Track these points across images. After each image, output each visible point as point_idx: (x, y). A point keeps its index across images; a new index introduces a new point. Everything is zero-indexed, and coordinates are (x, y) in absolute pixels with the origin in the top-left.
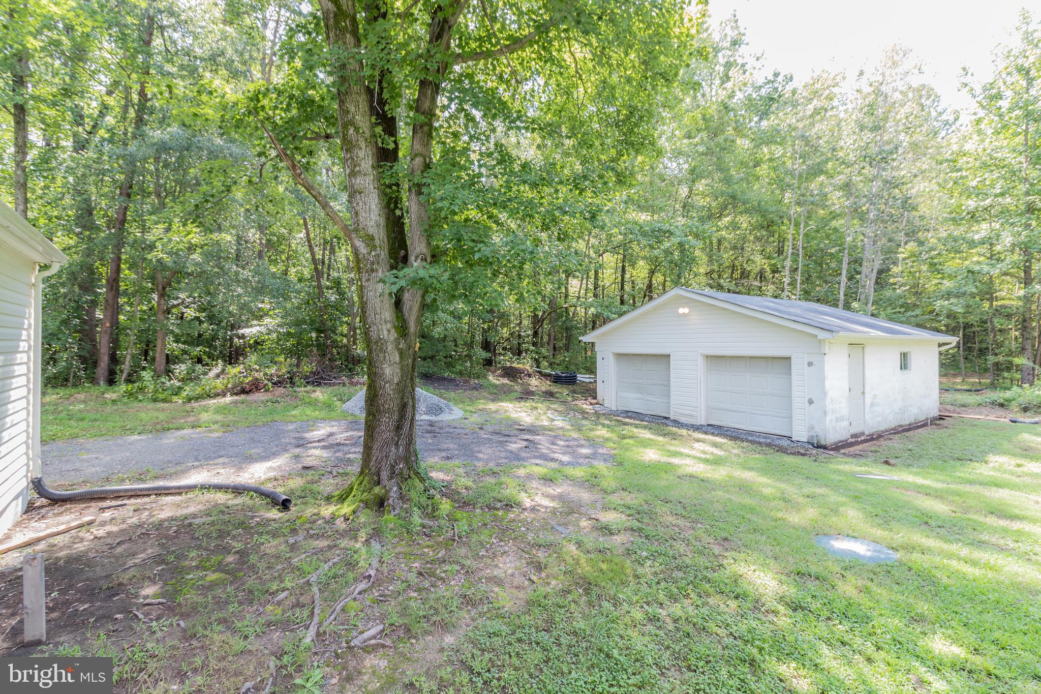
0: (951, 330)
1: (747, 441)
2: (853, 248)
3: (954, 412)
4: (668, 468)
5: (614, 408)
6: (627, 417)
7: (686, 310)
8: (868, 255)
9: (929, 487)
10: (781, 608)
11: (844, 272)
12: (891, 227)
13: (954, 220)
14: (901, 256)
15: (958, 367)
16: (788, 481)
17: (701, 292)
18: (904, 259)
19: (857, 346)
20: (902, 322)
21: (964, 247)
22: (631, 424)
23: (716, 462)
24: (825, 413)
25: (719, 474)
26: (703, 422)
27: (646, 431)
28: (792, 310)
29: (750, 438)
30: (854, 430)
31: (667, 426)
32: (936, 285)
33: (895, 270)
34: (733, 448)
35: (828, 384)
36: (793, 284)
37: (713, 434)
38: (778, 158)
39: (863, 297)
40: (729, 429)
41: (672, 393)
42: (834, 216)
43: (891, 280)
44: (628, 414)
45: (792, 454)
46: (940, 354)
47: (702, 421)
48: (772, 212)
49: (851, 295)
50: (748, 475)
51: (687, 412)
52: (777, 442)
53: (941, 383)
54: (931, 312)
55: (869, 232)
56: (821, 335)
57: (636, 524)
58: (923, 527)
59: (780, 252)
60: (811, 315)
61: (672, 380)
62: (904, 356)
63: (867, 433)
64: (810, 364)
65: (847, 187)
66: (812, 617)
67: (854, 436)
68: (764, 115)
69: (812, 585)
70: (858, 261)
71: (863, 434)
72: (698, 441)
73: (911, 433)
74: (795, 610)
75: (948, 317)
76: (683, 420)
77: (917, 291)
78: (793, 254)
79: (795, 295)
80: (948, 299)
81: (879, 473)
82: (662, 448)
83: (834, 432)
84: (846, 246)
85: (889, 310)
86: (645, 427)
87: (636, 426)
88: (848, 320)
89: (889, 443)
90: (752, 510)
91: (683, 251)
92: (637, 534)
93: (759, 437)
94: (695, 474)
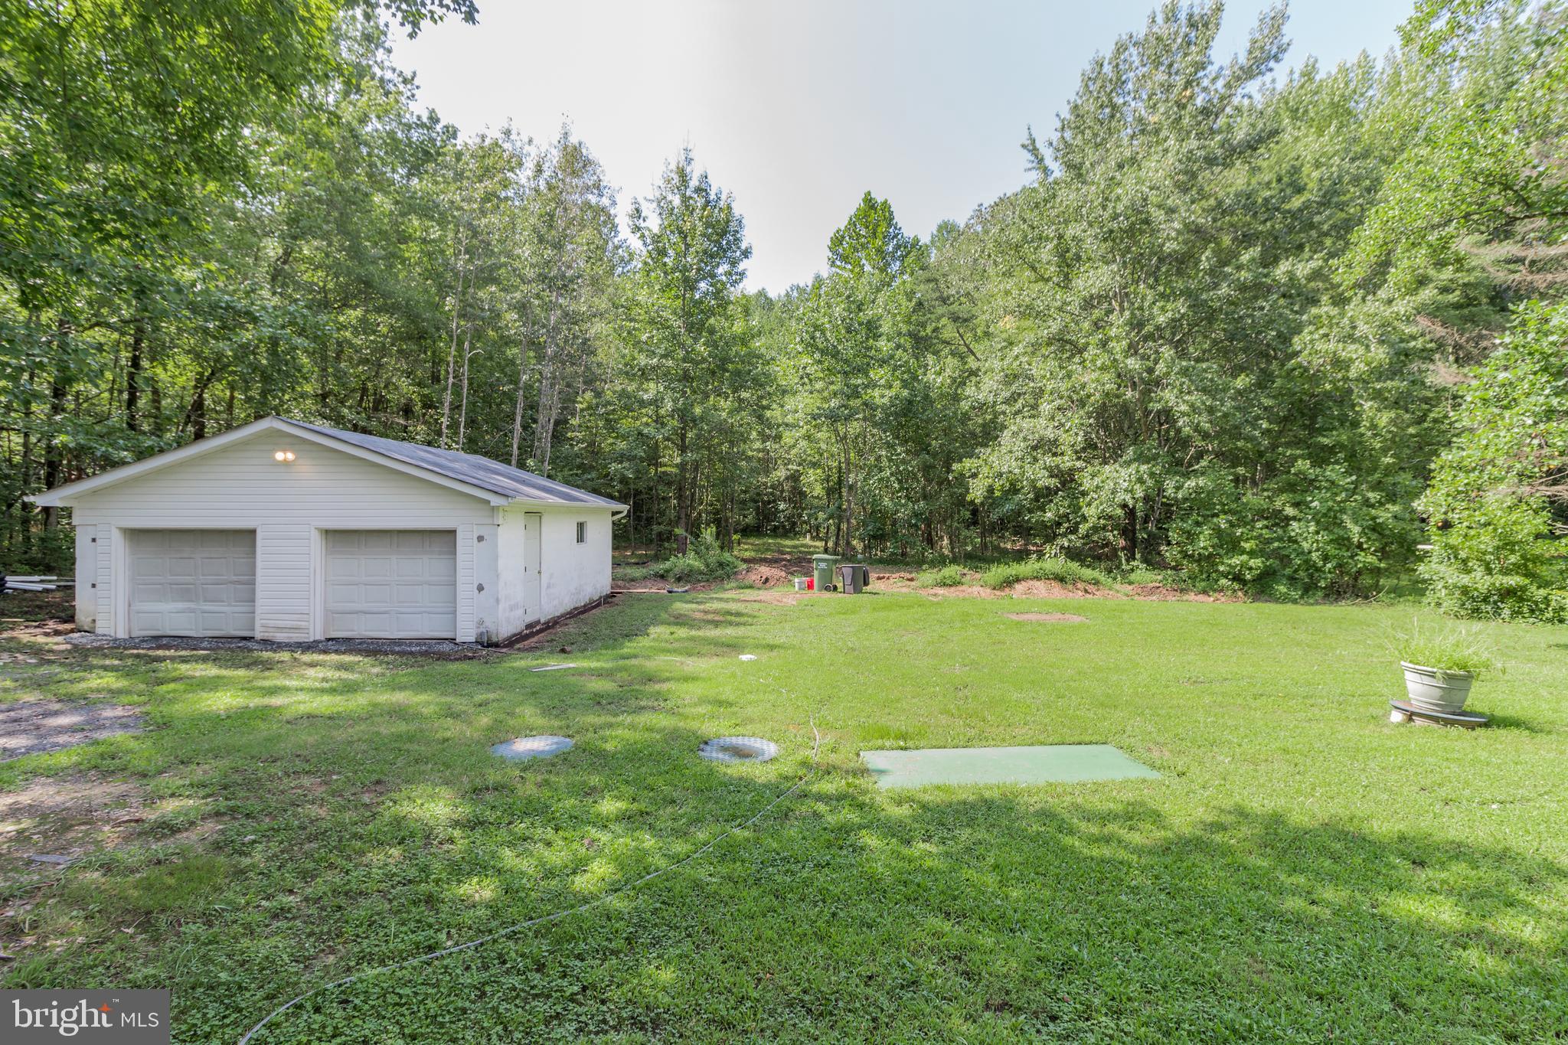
0: (623, 498)
1: (393, 653)
2: (528, 387)
3: (625, 587)
4: (264, 714)
5: (122, 634)
6: (159, 647)
7: (290, 456)
8: (545, 401)
9: (602, 669)
10: (457, 833)
11: (519, 419)
12: (569, 369)
13: (627, 373)
14: (579, 406)
15: (629, 539)
16: (455, 693)
17: (311, 426)
18: (582, 410)
19: (534, 515)
20: (578, 487)
21: (636, 406)
22: (173, 659)
23: (350, 688)
24: (498, 601)
25: (359, 702)
26: (319, 636)
27: (210, 665)
28: (456, 465)
29: (397, 649)
30: (530, 619)
31: (251, 650)
32: (611, 444)
33: (575, 422)
34: (373, 666)
35: (501, 563)
36: (454, 426)
37: (337, 652)
38: (433, 241)
39: (539, 452)
40: (363, 641)
41: (259, 594)
42: (508, 342)
43: (569, 435)
44: (159, 641)
45: (457, 660)
46: (614, 523)
47: (317, 634)
48: (427, 320)
49: (527, 449)
50: (399, 697)
51: (289, 624)
52: (436, 648)
53: (613, 557)
54: (608, 475)
55: (548, 371)
56: (495, 500)
57: (223, 804)
58: (596, 708)
59: (436, 378)
60: (481, 474)
61: (259, 572)
62: (581, 526)
63: (543, 621)
64: (480, 539)
65: (522, 308)
66: (492, 828)
67: (529, 626)
68: (414, 170)
69: (489, 797)
70: (533, 406)
71: (538, 622)
72: (312, 665)
73: (586, 615)
74: (473, 829)
75: (621, 482)
76: (280, 637)
77: (593, 450)
78: (454, 384)
79: (457, 443)
80: (621, 462)
81: (555, 664)
82: (247, 687)
83: (506, 624)
84: (521, 385)
85: (566, 472)
86: (205, 659)
87: (184, 660)
88: (524, 482)
89: (565, 629)
90: (411, 738)
91: (273, 352)
92: (227, 818)
93: (410, 645)
94: (317, 712)
